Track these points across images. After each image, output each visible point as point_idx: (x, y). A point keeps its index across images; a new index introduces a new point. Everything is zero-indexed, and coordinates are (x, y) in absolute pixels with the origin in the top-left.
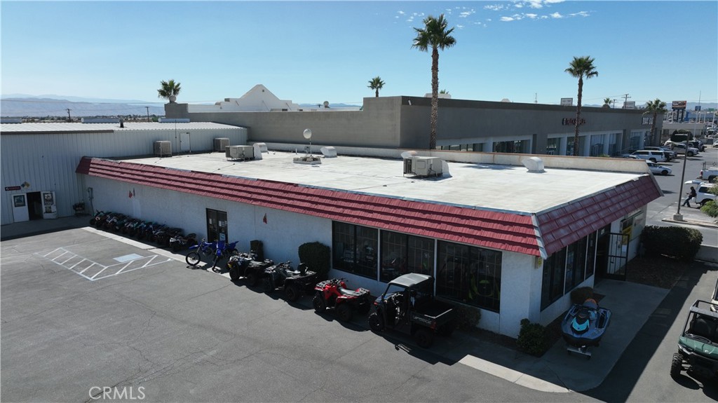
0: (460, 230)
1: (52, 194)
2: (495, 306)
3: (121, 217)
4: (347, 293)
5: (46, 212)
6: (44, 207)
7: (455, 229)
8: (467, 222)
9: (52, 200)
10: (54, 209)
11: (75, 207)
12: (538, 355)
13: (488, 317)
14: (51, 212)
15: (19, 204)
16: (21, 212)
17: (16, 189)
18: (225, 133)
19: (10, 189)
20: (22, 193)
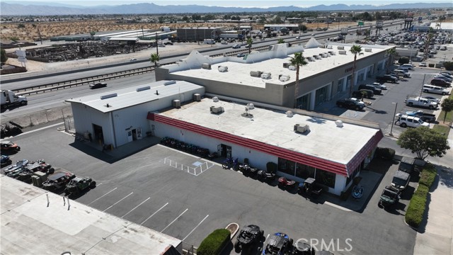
1: (140, 130)
2: (333, 187)
3: (176, 141)
4: (289, 183)
5: (138, 137)
6: (137, 135)
7: (323, 166)
9: (140, 132)
10: (141, 135)
11: (147, 133)
12: (345, 200)
13: (331, 190)
14: (140, 137)
15: (129, 135)
16: (130, 138)
17: (129, 129)
18: (197, 91)
19: (126, 130)
20: (131, 130)
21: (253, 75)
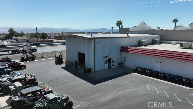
1: (115, 59)
3: (151, 70)
5: (113, 66)
6: (112, 63)
9: (115, 61)
10: (115, 64)
11: (120, 64)
14: (114, 66)
15: (106, 63)
16: (106, 66)
17: (106, 57)
18: (155, 38)
19: (105, 57)
20: (107, 59)
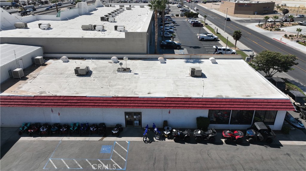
0: (269, 107)
7: (267, 107)
8: (270, 104)
18: (36, 53)
21: (86, 28)
